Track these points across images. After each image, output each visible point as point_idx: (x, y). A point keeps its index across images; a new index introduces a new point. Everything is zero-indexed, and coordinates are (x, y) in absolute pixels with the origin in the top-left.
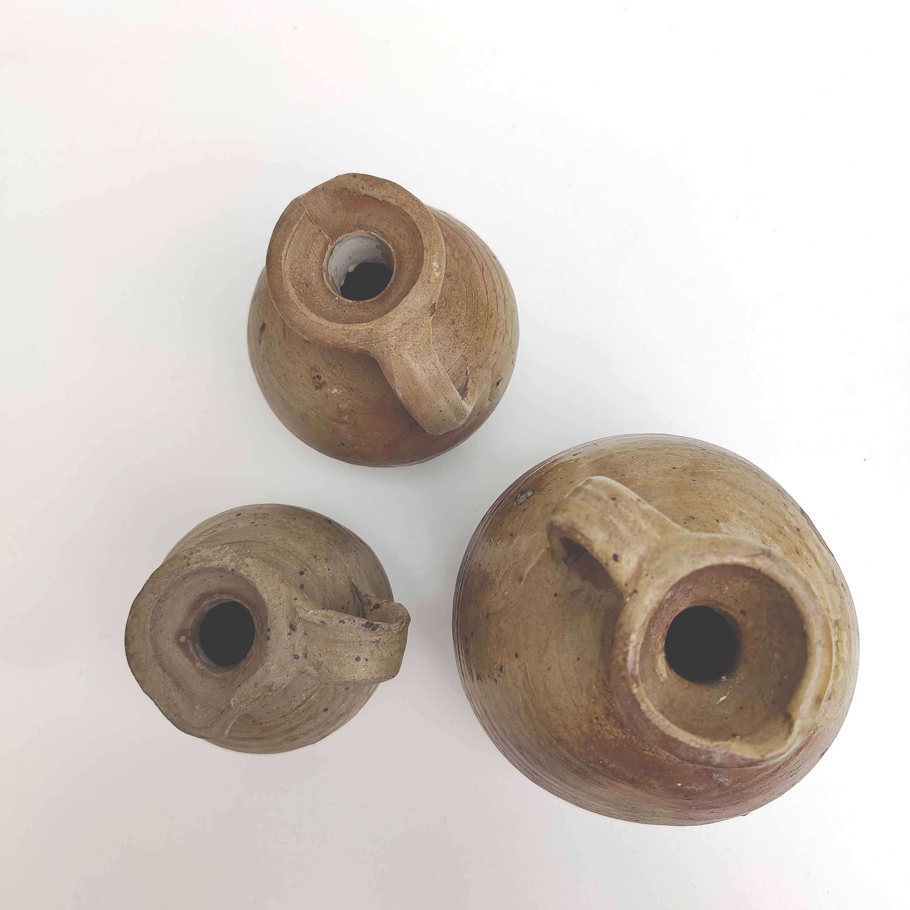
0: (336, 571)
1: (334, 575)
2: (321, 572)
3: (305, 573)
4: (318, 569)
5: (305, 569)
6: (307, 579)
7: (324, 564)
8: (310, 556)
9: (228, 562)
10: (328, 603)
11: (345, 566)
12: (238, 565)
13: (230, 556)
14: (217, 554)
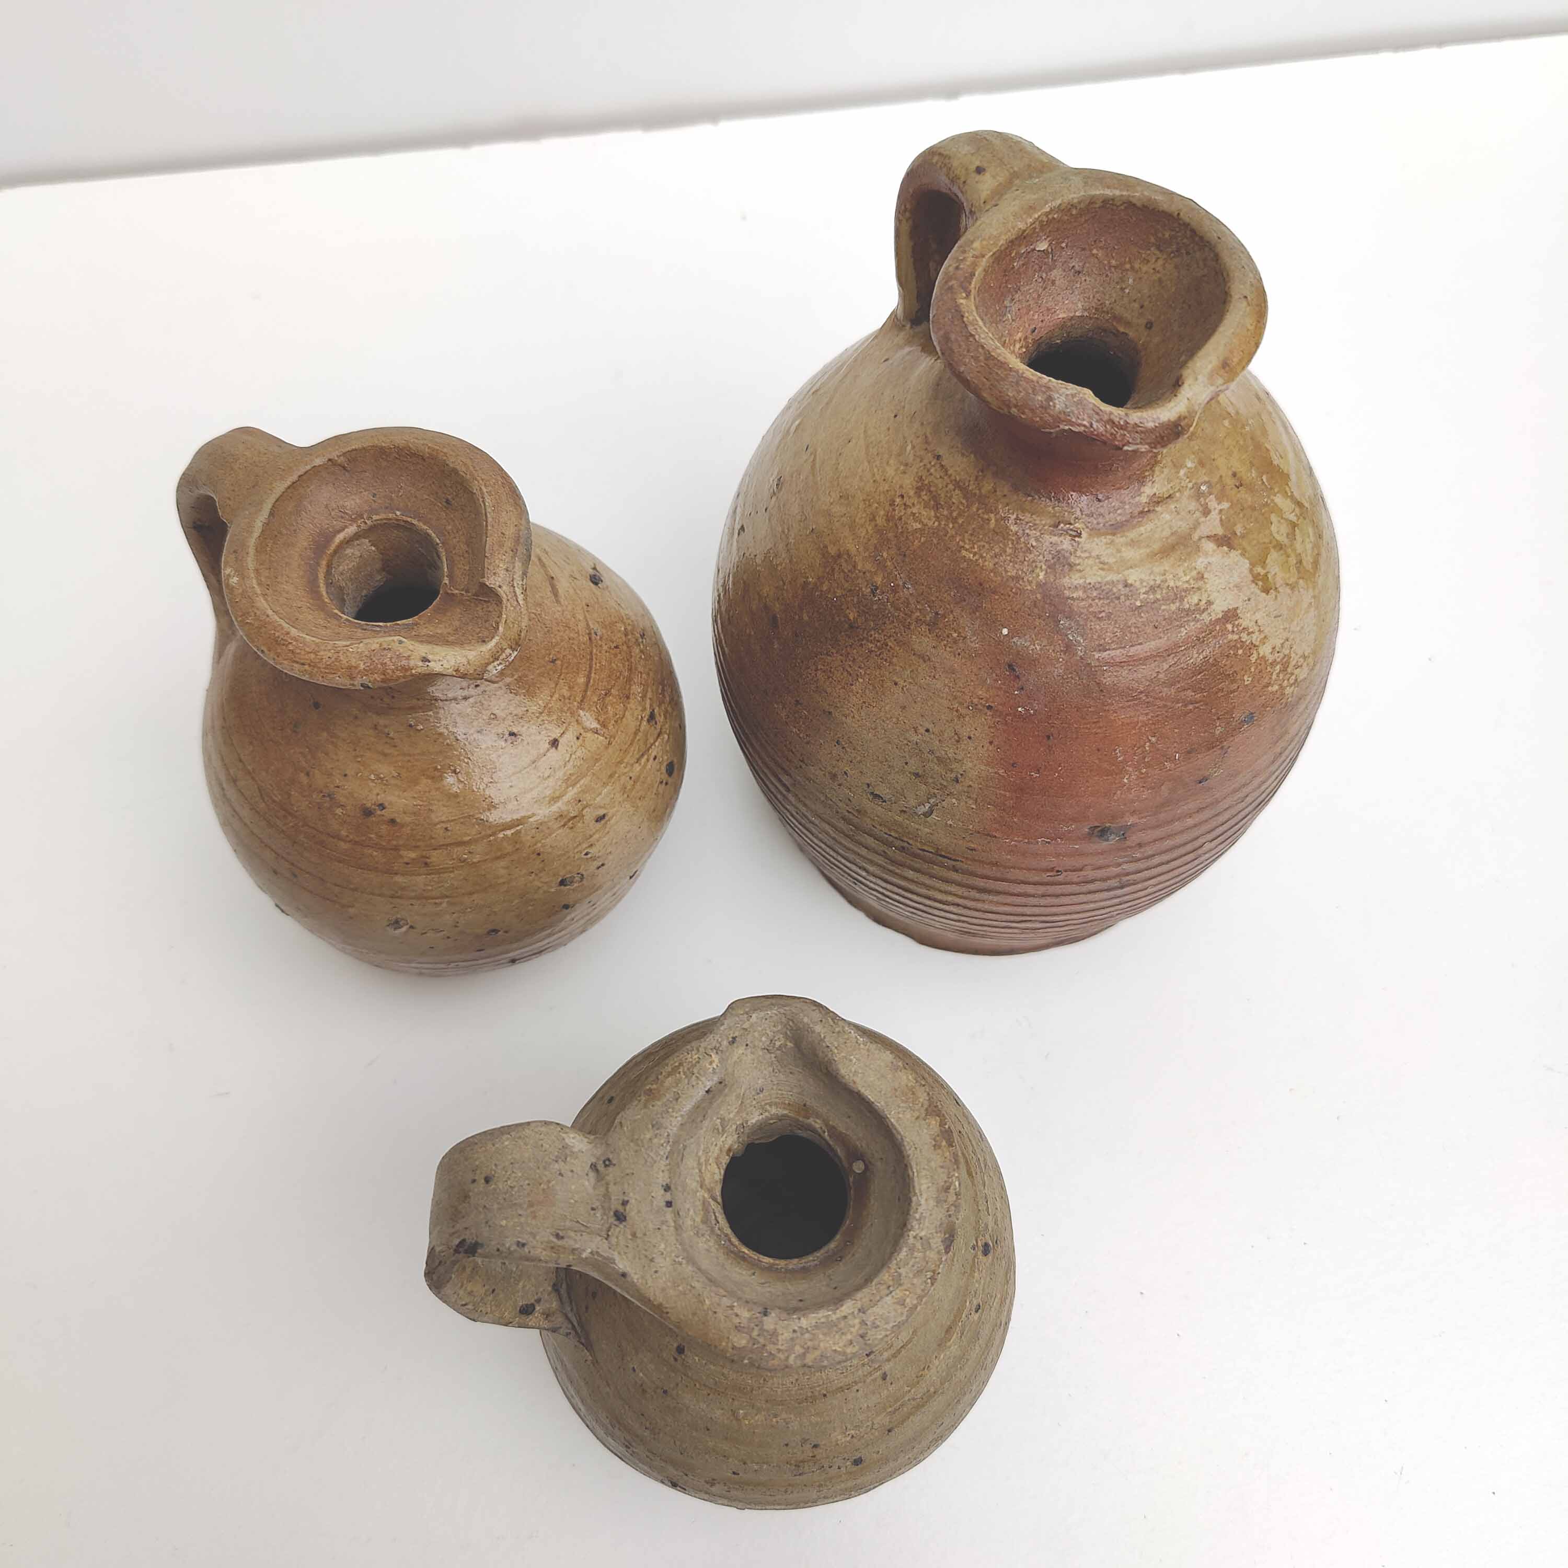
0: (622, 1370)
1: (623, 1360)
2: (646, 1360)
3: (674, 1352)
4: (652, 1366)
5: (676, 1360)
6: (667, 1339)
7: (645, 1378)
8: (675, 1392)
9: (781, 1330)
11: (608, 1385)
12: (757, 1326)
13: (780, 1343)
14: (809, 1344)
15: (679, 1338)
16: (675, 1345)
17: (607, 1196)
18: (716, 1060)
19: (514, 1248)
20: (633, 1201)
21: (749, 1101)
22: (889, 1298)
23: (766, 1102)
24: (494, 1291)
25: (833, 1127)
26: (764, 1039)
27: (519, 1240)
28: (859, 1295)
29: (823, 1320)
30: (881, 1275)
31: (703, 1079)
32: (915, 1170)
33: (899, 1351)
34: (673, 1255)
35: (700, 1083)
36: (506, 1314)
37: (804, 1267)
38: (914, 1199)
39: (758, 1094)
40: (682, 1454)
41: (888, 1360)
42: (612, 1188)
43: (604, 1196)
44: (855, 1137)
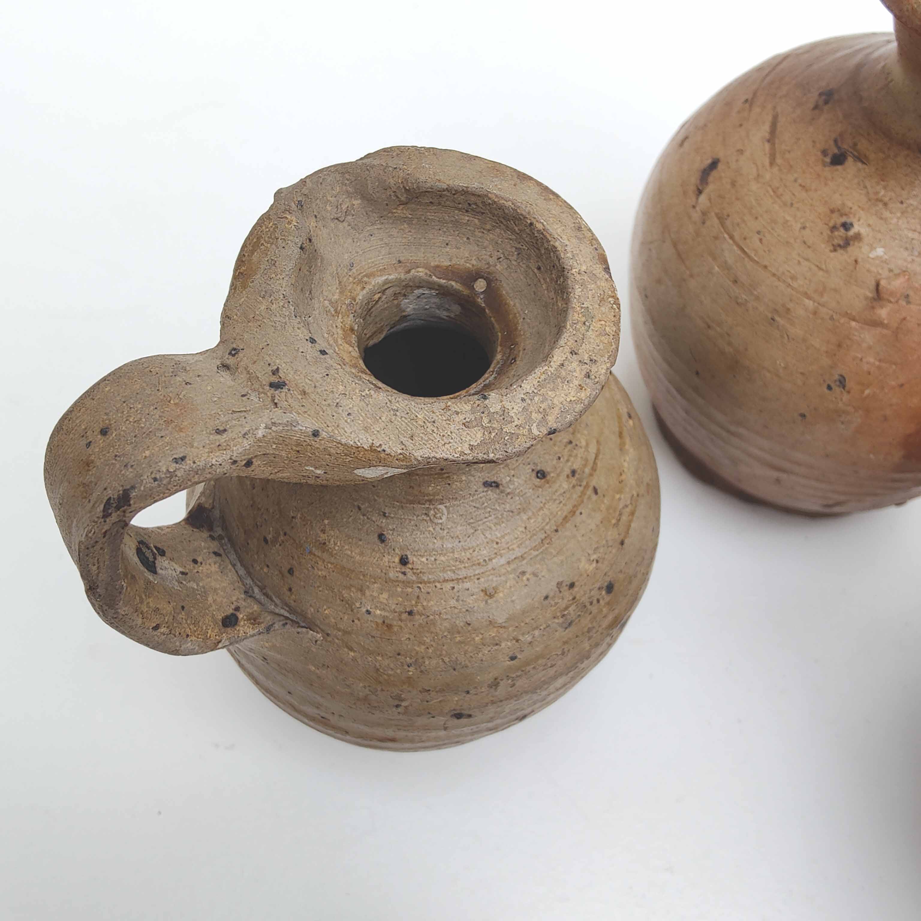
0: (356, 621)
1: (352, 611)
2: (375, 594)
3: (399, 568)
4: (385, 595)
5: (404, 573)
6: (386, 559)
7: (384, 614)
8: (420, 608)
9: (508, 405)
10: (318, 553)
11: (351, 649)
12: (483, 413)
13: (516, 419)
14: (543, 406)
15: (397, 551)
16: (397, 560)
17: (252, 378)
18: (294, 218)
19: (173, 467)
20: (284, 365)
21: (345, 279)
22: (590, 333)
23: (362, 275)
24: (183, 608)
25: (437, 267)
26: (329, 208)
27: (175, 456)
28: (562, 342)
29: (543, 377)
30: (570, 317)
31: (291, 238)
32: (542, 221)
33: (595, 463)
34: (357, 391)
35: (289, 242)
36: (210, 631)
37: (485, 385)
38: (557, 244)
39: (350, 270)
40: (454, 669)
41: (591, 475)
42: (252, 368)
43: (249, 379)
44: (462, 262)
